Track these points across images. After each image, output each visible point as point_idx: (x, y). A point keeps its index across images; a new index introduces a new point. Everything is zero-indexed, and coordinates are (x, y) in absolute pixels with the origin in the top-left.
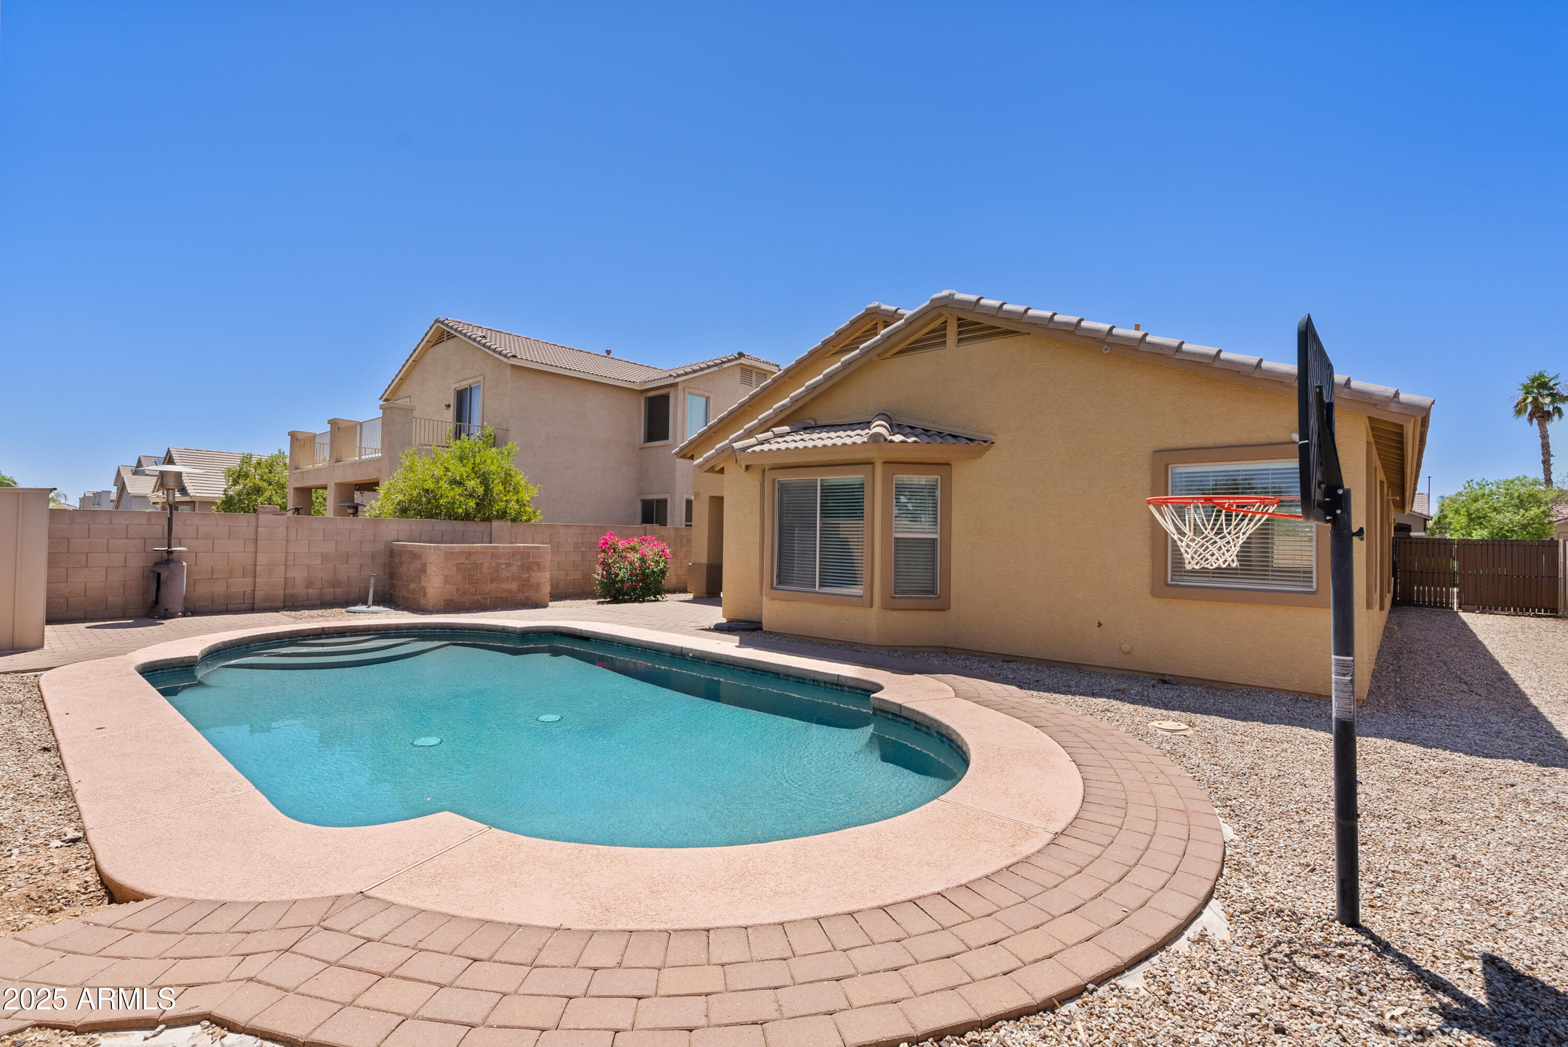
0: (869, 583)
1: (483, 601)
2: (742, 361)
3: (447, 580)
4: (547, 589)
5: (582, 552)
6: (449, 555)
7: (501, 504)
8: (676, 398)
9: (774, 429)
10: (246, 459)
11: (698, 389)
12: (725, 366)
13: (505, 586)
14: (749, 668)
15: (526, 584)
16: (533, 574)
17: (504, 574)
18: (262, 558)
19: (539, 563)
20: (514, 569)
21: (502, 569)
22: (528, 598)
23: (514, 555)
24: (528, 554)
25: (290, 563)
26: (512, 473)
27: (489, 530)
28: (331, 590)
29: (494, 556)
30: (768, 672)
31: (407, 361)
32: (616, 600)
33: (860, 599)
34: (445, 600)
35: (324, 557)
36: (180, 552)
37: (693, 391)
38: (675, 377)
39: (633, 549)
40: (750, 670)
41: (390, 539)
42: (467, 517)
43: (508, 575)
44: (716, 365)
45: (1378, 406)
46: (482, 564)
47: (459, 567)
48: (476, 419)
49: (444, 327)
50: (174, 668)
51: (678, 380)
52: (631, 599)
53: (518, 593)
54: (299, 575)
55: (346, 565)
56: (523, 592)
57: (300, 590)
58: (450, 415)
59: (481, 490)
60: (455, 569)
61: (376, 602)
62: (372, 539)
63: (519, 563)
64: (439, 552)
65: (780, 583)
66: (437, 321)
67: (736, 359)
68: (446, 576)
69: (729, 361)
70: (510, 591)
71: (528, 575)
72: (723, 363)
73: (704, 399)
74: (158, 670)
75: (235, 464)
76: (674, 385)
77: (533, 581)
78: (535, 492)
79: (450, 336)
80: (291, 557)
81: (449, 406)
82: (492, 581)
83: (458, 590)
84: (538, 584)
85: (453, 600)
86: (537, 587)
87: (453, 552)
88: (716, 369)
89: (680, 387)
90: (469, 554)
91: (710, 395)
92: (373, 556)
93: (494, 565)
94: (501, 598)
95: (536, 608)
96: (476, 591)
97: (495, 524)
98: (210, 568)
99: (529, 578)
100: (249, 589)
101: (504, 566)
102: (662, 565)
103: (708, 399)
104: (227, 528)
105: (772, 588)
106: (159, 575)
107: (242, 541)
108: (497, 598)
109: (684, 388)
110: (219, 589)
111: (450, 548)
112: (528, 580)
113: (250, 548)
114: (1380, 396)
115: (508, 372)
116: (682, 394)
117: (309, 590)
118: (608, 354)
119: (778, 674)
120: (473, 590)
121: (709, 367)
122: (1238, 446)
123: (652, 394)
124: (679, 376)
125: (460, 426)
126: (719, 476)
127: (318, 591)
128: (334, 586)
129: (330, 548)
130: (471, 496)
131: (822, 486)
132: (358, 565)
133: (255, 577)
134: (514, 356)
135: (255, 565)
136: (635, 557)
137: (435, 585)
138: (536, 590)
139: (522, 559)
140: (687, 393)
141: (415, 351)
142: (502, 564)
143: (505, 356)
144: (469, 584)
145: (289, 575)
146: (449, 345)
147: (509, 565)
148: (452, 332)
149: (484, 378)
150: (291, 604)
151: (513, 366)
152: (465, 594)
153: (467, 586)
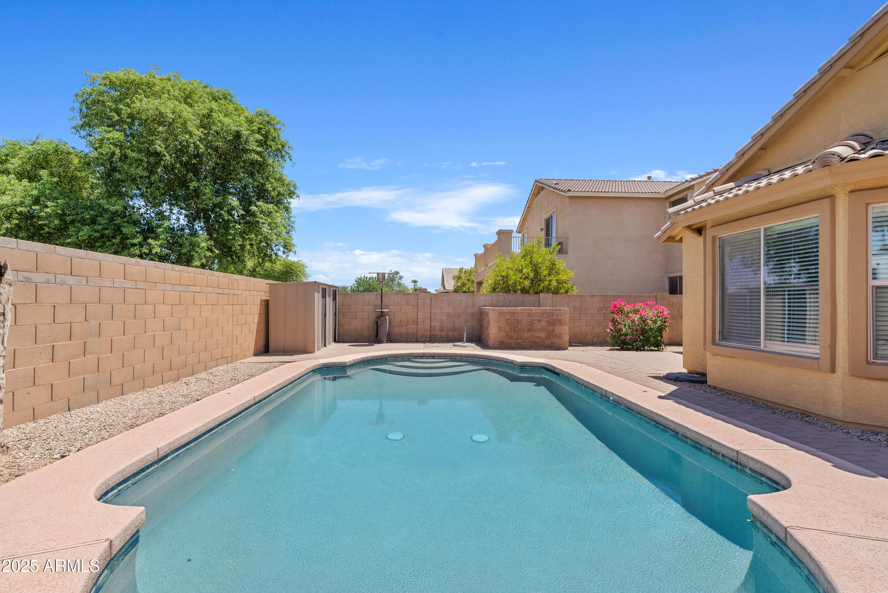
0: (829, 343)
1: (522, 343)
3: (500, 329)
4: (566, 338)
5: (604, 313)
6: (501, 314)
7: (545, 283)
9: (715, 189)
10: (461, 270)
13: (537, 334)
15: (551, 334)
16: (556, 327)
17: (536, 327)
18: (420, 315)
19: (561, 320)
20: (543, 324)
21: (535, 323)
22: (553, 343)
23: (542, 314)
24: (553, 314)
25: (433, 318)
26: (556, 263)
27: (538, 299)
28: (452, 333)
29: (529, 315)
31: (525, 208)
32: (623, 348)
33: (815, 361)
34: (499, 341)
35: (448, 315)
36: (386, 312)
38: (690, 182)
39: (636, 312)
41: (481, 305)
42: (524, 291)
43: (539, 327)
46: (521, 320)
47: (507, 321)
48: (554, 235)
49: (540, 184)
50: (337, 367)
52: (633, 348)
53: (546, 339)
54: (436, 324)
55: (459, 320)
56: (549, 339)
57: (437, 332)
58: (543, 234)
59: (532, 275)
60: (504, 323)
61: (467, 341)
62: (471, 305)
63: (547, 320)
64: (495, 312)
65: (723, 339)
66: (536, 181)
68: (499, 327)
70: (540, 338)
71: (553, 328)
74: (330, 367)
75: (457, 273)
76: (691, 188)
77: (556, 332)
78: (572, 274)
79: (543, 188)
80: (433, 315)
81: (543, 229)
82: (528, 331)
83: (507, 335)
84: (560, 334)
85: (503, 342)
86: (560, 336)
87: (503, 312)
90: (513, 314)
92: (472, 315)
93: (529, 320)
94: (535, 342)
95: (558, 350)
96: (518, 337)
97: (542, 295)
98: (399, 320)
99: (554, 330)
100: (415, 331)
101: (536, 322)
102: (659, 323)
104: (406, 300)
105: (714, 343)
106: (377, 322)
107: (412, 307)
108: (532, 342)
110: (403, 330)
111: (502, 310)
112: (553, 331)
113: (415, 310)
115: (567, 201)
117: (442, 333)
118: (649, 179)
120: (516, 336)
123: (674, 198)
125: (548, 239)
126: (678, 244)
127: (446, 333)
128: (453, 331)
129: (450, 310)
130: (526, 278)
131: (766, 236)
132: (465, 320)
133: (417, 325)
134: (569, 190)
135: (417, 319)
136: (636, 317)
137: (493, 332)
138: (558, 338)
139: (548, 317)
141: (528, 201)
142: (535, 320)
143: (564, 192)
144: (514, 332)
145: (432, 324)
146: (542, 193)
147: (539, 321)
148: (544, 186)
149: (557, 209)
150: (433, 339)
151: (570, 197)
152: (511, 338)
153: (512, 334)
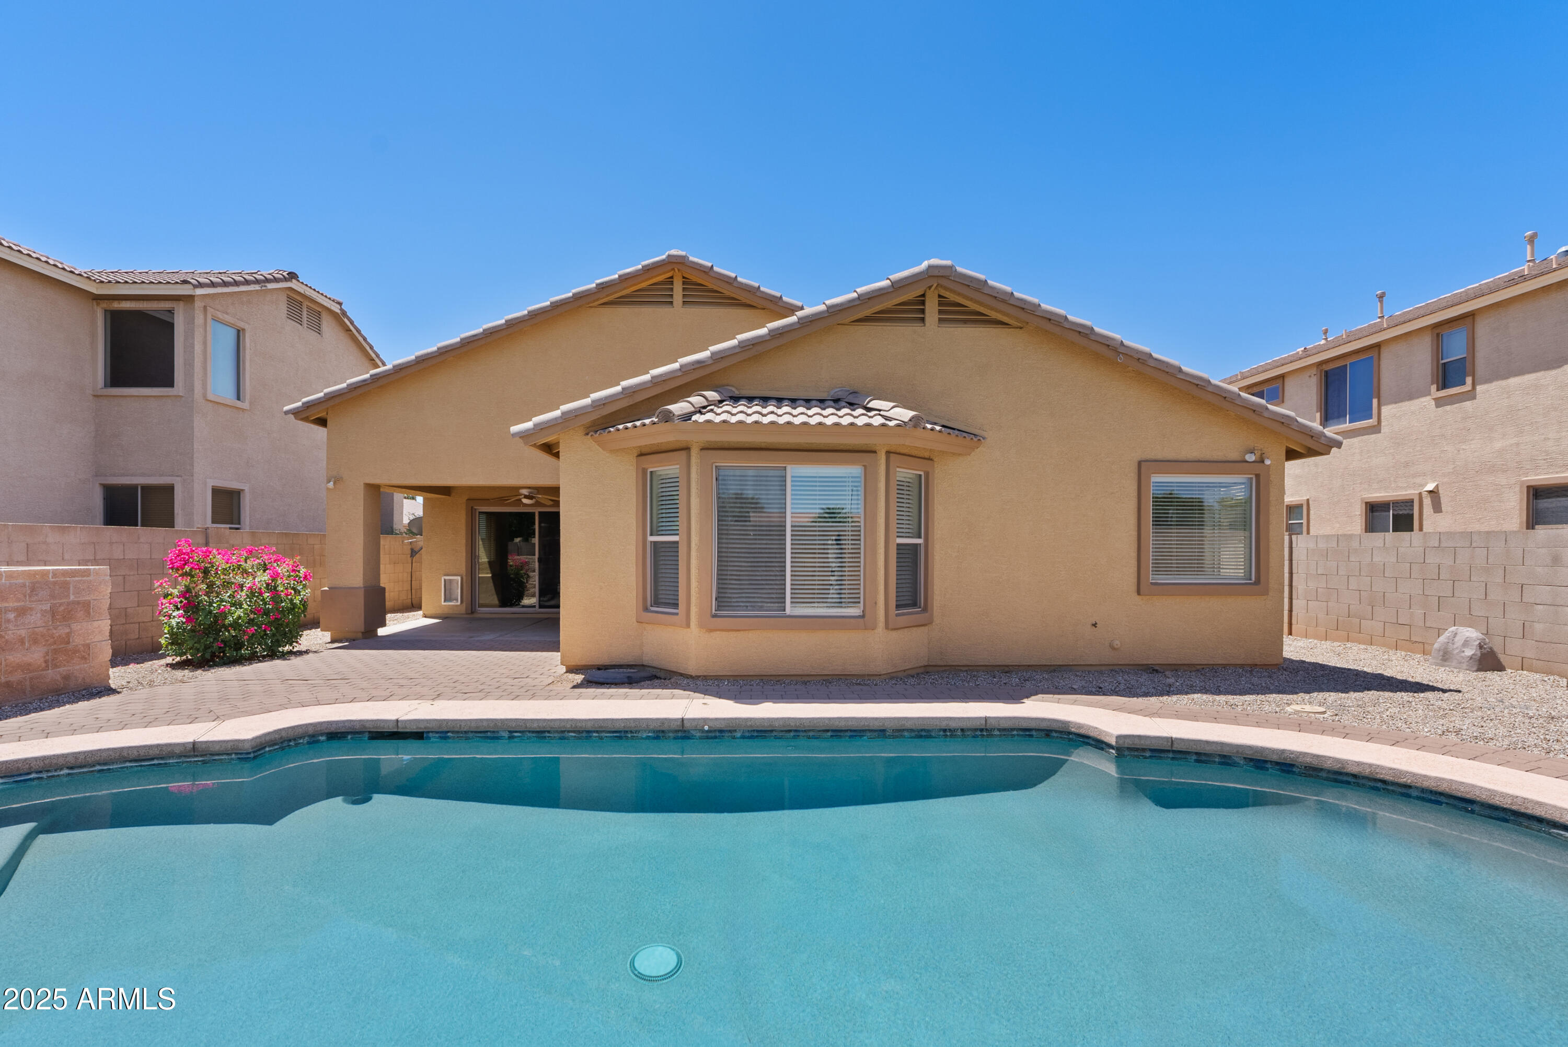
2: (293, 284)
8: (190, 321)
11: (227, 314)
12: (270, 286)
13: (17, 658)
14: (828, 731)
15: (62, 648)
17: (13, 632)
20: (36, 620)
21: (8, 622)
23: (33, 589)
30: (864, 731)
37: (220, 315)
38: (195, 287)
40: (829, 734)
44: (257, 282)
45: (1314, 438)
51: (199, 291)
53: (45, 669)
56: (56, 666)
67: (285, 279)
69: (276, 280)
70: (27, 668)
72: (267, 280)
73: (232, 333)
76: (189, 299)
77: (77, 640)
88: (257, 287)
89: (198, 304)
91: (246, 327)
94: (7, 684)
101: (11, 616)
103: (239, 333)
109: (205, 307)
112: (66, 639)
114: (1315, 430)
116: (202, 316)
119: (884, 731)
121: (247, 282)
122: (1204, 461)
123: (116, 305)
124: (201, 285)
131: (792, 476)
140: (209, 317)
142: (8, 611)
147: (23, 612)
